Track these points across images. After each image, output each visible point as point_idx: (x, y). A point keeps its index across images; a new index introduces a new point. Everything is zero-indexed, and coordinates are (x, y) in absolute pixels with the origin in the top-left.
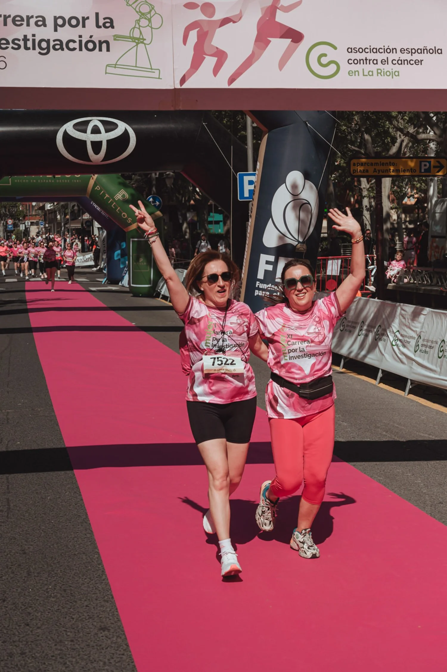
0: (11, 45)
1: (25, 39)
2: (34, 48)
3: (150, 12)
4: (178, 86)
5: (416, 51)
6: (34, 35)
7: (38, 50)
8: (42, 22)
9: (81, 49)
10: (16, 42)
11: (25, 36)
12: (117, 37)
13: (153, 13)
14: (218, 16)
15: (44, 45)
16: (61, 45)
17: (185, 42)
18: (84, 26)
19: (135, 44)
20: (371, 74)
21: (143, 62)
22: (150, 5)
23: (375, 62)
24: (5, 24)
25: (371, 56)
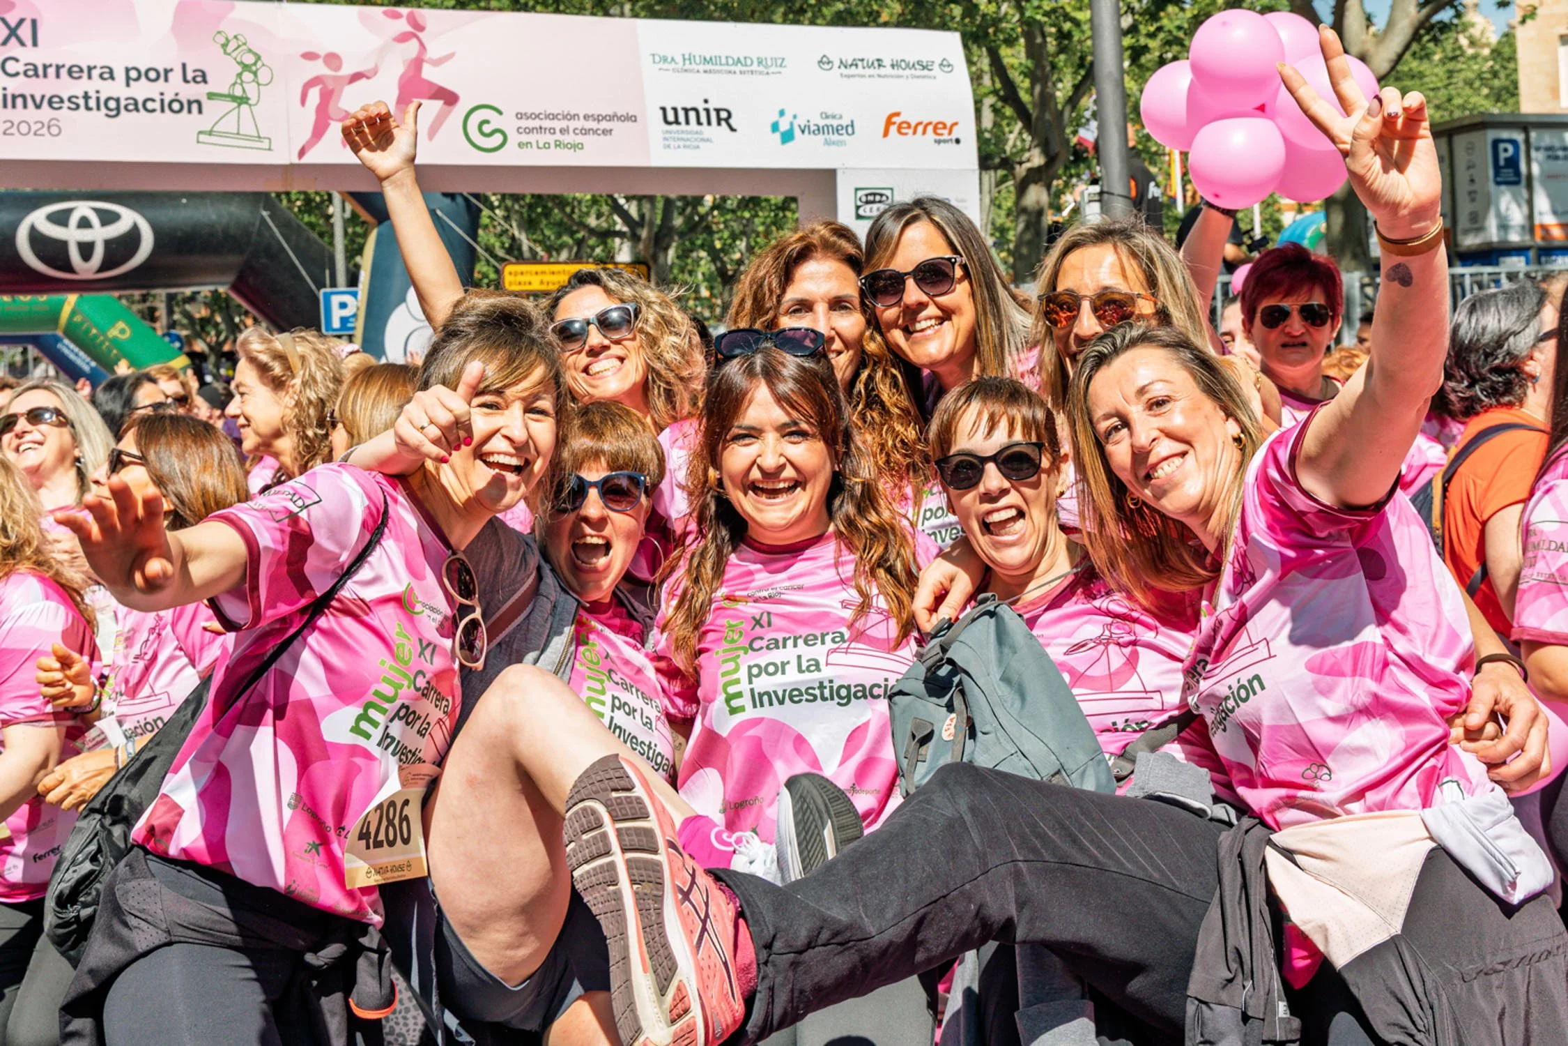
0: (67, 104)
1: (86, 97)
2: (98, 108)
3: (255, 64)
4: (296, 160)
5: (604, 118)
6: (98, 92)
7: (104, 110)
8: (109, 74)
9: (163, 110)
10: (74, 100)
11: (86, 93)
12: (211, 96)
13: (259, 64)
14: (347, 70)
15: (112, 104)
16: (133, 106)
17: (303, 101)
18: (166, 80)
19: (235, 105)
20: (547, 146)
21: (247, 128)
22: (255, 54)
23: (552, 131)
24: (58, 76)
25: (547, 124)
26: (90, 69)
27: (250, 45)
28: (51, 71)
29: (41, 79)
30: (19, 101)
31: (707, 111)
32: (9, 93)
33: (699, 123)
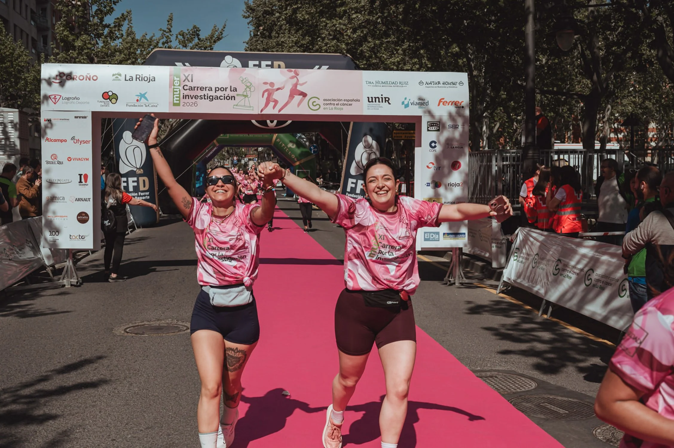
0: (199, 98)
1: (204, 95)
2: (208, 99)
5: (350, 100)
6: (208, 94)
7: (209, 99)
8: (211, 89)
9: (224, 99)
10: (201, 96)
12: (238, 95)
13: (251, 86)
14: (276, 87)
15: (211, 98)
16: (217, 98)
17: (263, 97)
18: (226, 91)
19: (244, 97)
20: (332, 109)
21: (247, 104)
22: (250, 83)
23: (334, 104)
24: (197, 90)
25: (332, 102)
26: (206, 88)
27: (249, 81)
28: (196, 88)
29: (193, 91)
30: (187, 97)
31: (382, 98)
32: (185, 95)
33: (379, 102)
